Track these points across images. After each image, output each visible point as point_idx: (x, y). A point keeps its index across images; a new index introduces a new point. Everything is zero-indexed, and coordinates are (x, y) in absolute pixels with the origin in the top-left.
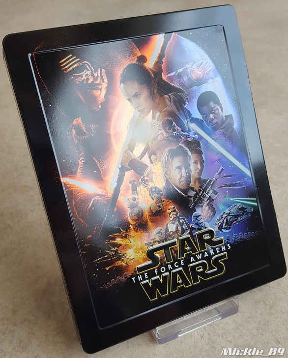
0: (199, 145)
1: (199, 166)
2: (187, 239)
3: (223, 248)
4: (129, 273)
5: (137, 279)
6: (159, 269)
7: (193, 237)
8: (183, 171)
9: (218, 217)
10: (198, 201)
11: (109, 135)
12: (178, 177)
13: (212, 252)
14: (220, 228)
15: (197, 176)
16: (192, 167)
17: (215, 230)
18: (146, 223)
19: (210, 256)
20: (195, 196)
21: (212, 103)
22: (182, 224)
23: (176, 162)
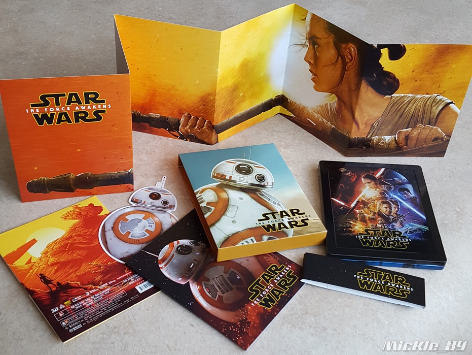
0: (397, 202)
1: (397, 209)
2: (387, 231)
3: (407, 240)
4: (354, 234)
5: (358, 237)
6: (370, 237)
7: (390, 232)
8: (388, 209)
9: (405, 228)
10: (395, 221)
11: (354, 191)
12: (385, 210)
13: (400, 240)
14: (406, 232)
15: (395, 212)
16: (393, 209)
17: (403, 232)
18: (366, 220)
19: (399, 241)
20: (393, 219)
21: (406, 192)
22: (384, 226)
23: (385, 205)
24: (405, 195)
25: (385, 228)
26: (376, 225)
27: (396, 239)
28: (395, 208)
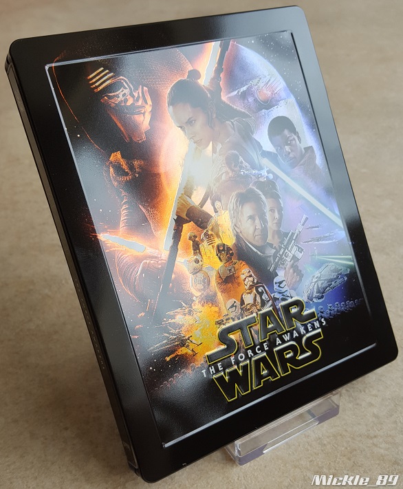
0: (274, 187)
1: (277, 215)
3: (317, 324)
4: (197, 364)
5: (208, 372)
6: (236, 356)
7: (276, 310)
8: (257, 221)
9: (306, 282)
10: (280, 261)
12: (251, 230)
13: (302, 331)
14: (310, 297)
15: (275, 228)
16: (268, 217)
17: (304, 299)
18: (215, 294)
19: (301, 336)
20: (275, 255)
21: (286, 132)
22: (261, 294)
23: (248, 210)
24: (287, 148)
25: (263, 303)
26: (242, 302)
27: (296, 334)
28: (272, 210)
